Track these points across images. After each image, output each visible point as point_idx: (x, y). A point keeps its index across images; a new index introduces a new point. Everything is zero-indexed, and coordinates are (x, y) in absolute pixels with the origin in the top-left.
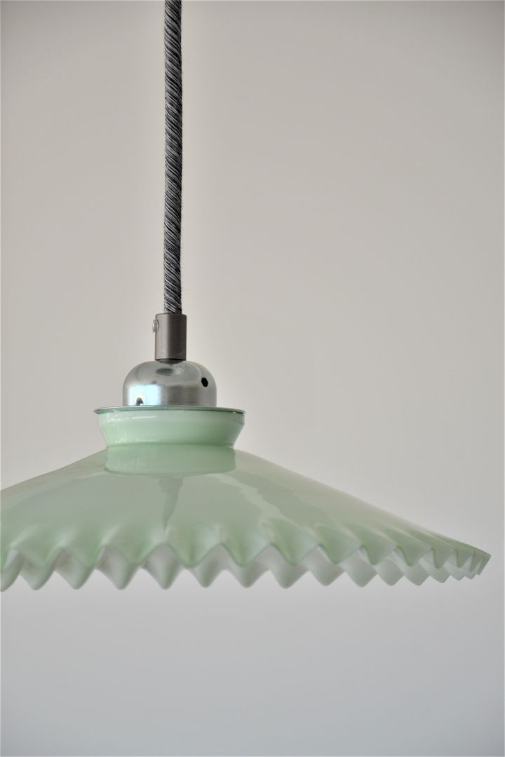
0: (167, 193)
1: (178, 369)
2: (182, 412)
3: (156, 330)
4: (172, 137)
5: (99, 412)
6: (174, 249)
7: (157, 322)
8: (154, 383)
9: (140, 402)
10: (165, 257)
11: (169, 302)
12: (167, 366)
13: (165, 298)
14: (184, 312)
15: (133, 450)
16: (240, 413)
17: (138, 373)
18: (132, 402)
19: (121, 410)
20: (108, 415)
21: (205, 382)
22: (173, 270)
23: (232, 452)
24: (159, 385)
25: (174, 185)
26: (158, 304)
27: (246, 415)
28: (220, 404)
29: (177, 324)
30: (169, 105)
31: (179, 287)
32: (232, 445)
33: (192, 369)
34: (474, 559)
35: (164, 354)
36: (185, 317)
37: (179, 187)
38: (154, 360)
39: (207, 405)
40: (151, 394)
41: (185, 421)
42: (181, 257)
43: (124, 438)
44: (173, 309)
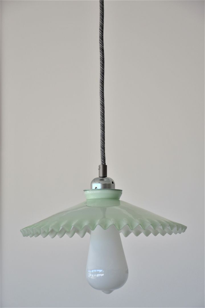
0: (101, 134)
1: (105, 179)
2: (107, 190)
3: (99, 169)
4: (102, 119)
5: (85, 191)
6: (103, 148)
7: (99, 167)
8: (99, 183)
9: (96, 188)
10: (101, 150)
11: (102, 162)
12: (102, 178)
13: (101, 161)
14: (106, 165)
15: (94, 200)
16: (121, 191)
17: (95, 180)
18: (94, 188)
19: (91, 190)
20: (88, 192)
21: (113, 183)
22: (103, 153)
23: (119, 201)
24: (101, 183)
25: (103, 131)
26: (99, 162)
27: (123, 191)
28: (116, 188)
29: (105, 167)
30: (101, 111)
31: (105, 158)
32: (119, 199)
33: (109, 179)
34: (182, 228)
35: (101, 175)
36: (106, 166)
38: (98, 177)
39: (113, 189)
40: (99, 186)
41: (107, 193)
42: (105, 150)
43: (92, 197)
44: (104, 164)
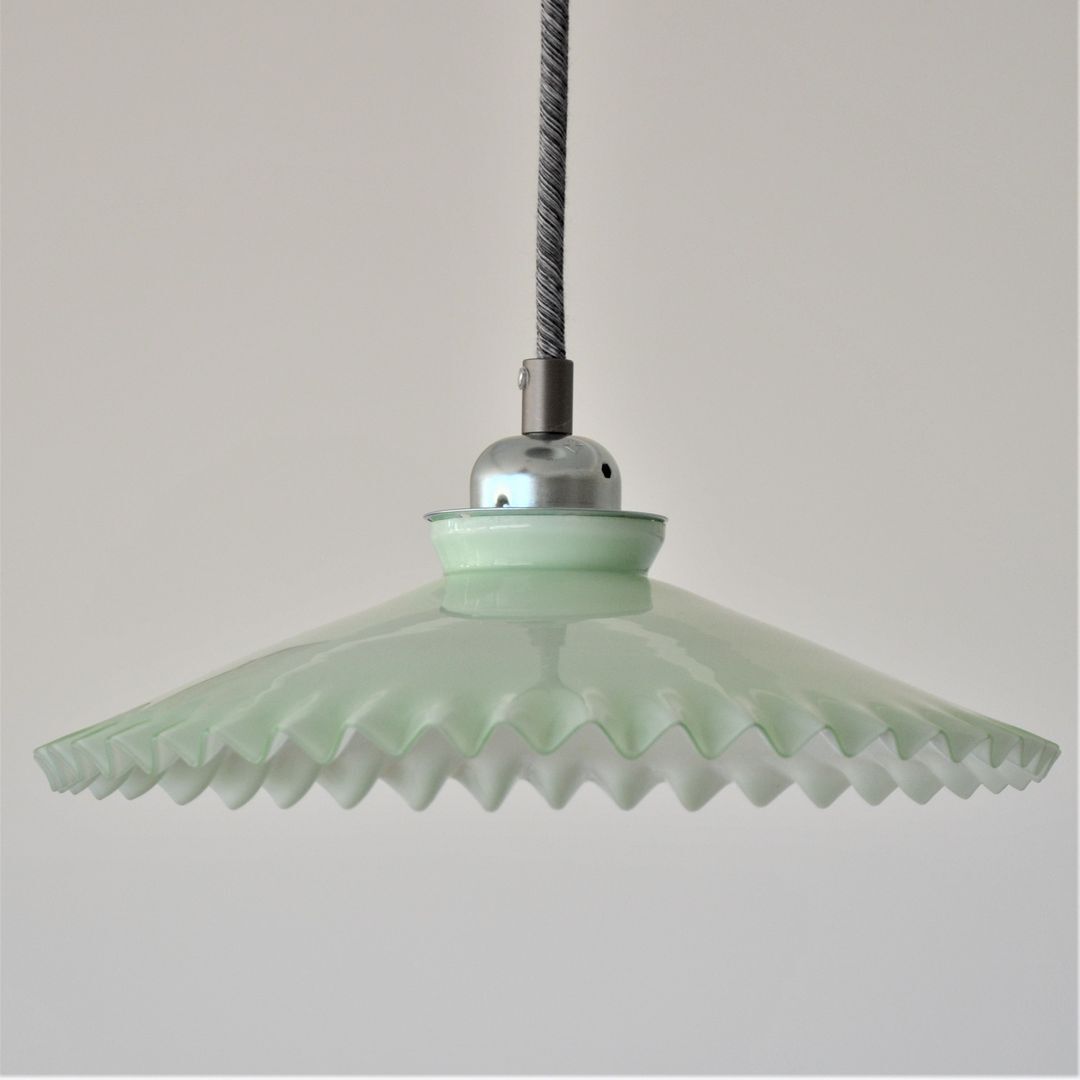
0: (542, 161)
1: (559, 448)
2: (573, 518)
3: (524, 386)
4: (553, 70)
5: (433, 517)
6: (553, 253)
7: (526, 372)
8: (524, 471)
9: (502, 501)
10: (539, 266)
11: (546, 339)
12: (540, 444)
13: (539, 332)
14: (569, 356)
15: (490, 580)
16: (660, 520)
17: (495, 456)
18: (488, 501)
19: (473, 515)
20: (449, 522)
21: (607, 470)
22: (552, 288)
23: (645, 583)
24: (534, 475)
25: (554, 148)
26: (527, 343)
27: (668, 525)
28: (627, 506)
29: (559, 375)
30: (548, 18)
31: (562, 315)
32: (646, 570)
33: (583, 450)
34: (1038, 754)
35: (538, 424)
36: (570, 364)
37: (563, 151)
38: (520, 434)
39: (609, 508)
40: (520, 488)
41: (572, 532)
42: (565, 266)
43: (476, 559)
44: (553, 352)
